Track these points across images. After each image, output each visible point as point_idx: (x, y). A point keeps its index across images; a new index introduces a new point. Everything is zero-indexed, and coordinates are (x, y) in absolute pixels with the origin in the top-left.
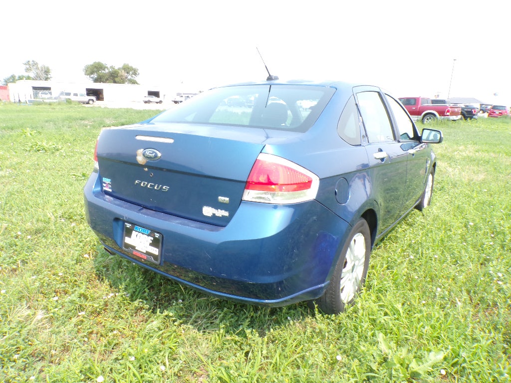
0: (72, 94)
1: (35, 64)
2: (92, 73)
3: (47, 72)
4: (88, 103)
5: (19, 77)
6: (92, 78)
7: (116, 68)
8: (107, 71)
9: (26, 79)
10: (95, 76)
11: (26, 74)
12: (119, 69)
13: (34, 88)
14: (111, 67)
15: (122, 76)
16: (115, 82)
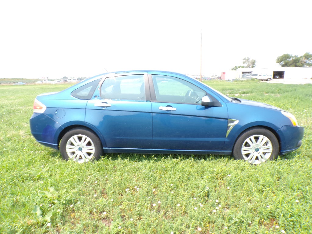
0: (258, 75)
1: (248, 59)
2: (281, 61)
3: (254, 63)
4: (267, 80)
5: (239, 67)
6: (281, 64)
7: (299, 56)
8: (291, 59)
9: (241, 68)
10: (283, 63)
11: (242, 65)
12: (301, 57)
13: (243, 73)
14: (295, 56)
15: (302, 61)
16: (296, 66)
